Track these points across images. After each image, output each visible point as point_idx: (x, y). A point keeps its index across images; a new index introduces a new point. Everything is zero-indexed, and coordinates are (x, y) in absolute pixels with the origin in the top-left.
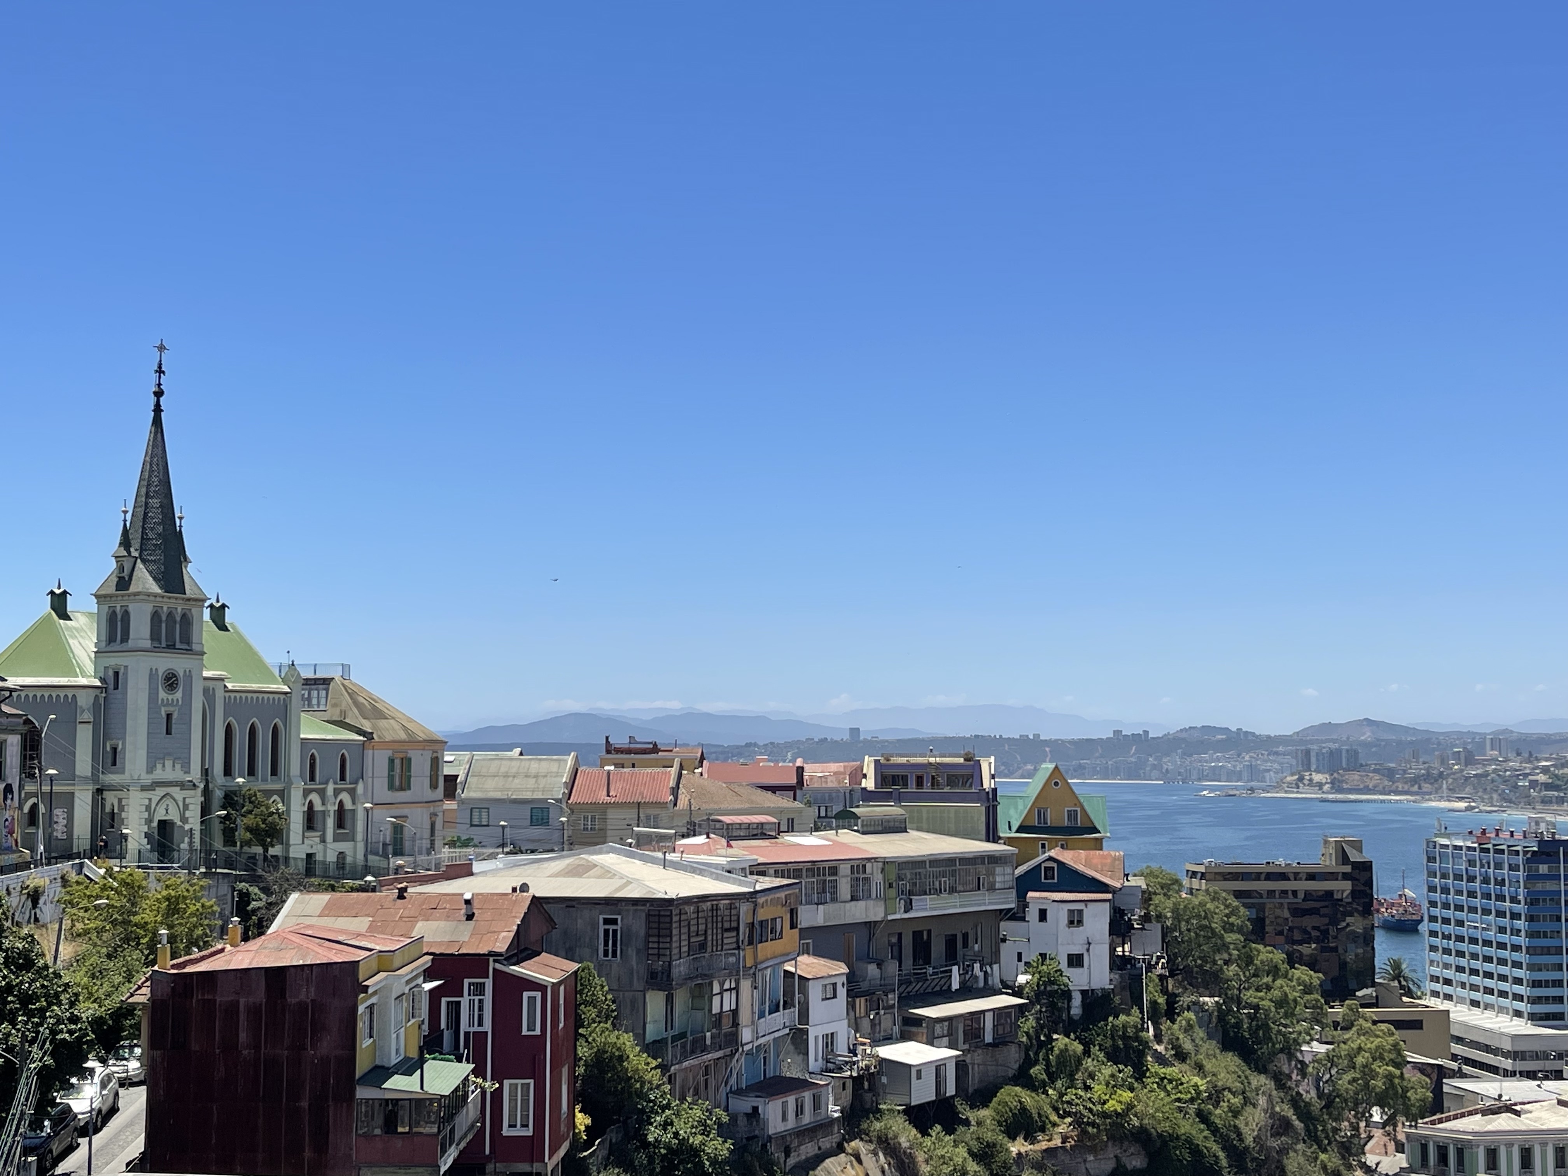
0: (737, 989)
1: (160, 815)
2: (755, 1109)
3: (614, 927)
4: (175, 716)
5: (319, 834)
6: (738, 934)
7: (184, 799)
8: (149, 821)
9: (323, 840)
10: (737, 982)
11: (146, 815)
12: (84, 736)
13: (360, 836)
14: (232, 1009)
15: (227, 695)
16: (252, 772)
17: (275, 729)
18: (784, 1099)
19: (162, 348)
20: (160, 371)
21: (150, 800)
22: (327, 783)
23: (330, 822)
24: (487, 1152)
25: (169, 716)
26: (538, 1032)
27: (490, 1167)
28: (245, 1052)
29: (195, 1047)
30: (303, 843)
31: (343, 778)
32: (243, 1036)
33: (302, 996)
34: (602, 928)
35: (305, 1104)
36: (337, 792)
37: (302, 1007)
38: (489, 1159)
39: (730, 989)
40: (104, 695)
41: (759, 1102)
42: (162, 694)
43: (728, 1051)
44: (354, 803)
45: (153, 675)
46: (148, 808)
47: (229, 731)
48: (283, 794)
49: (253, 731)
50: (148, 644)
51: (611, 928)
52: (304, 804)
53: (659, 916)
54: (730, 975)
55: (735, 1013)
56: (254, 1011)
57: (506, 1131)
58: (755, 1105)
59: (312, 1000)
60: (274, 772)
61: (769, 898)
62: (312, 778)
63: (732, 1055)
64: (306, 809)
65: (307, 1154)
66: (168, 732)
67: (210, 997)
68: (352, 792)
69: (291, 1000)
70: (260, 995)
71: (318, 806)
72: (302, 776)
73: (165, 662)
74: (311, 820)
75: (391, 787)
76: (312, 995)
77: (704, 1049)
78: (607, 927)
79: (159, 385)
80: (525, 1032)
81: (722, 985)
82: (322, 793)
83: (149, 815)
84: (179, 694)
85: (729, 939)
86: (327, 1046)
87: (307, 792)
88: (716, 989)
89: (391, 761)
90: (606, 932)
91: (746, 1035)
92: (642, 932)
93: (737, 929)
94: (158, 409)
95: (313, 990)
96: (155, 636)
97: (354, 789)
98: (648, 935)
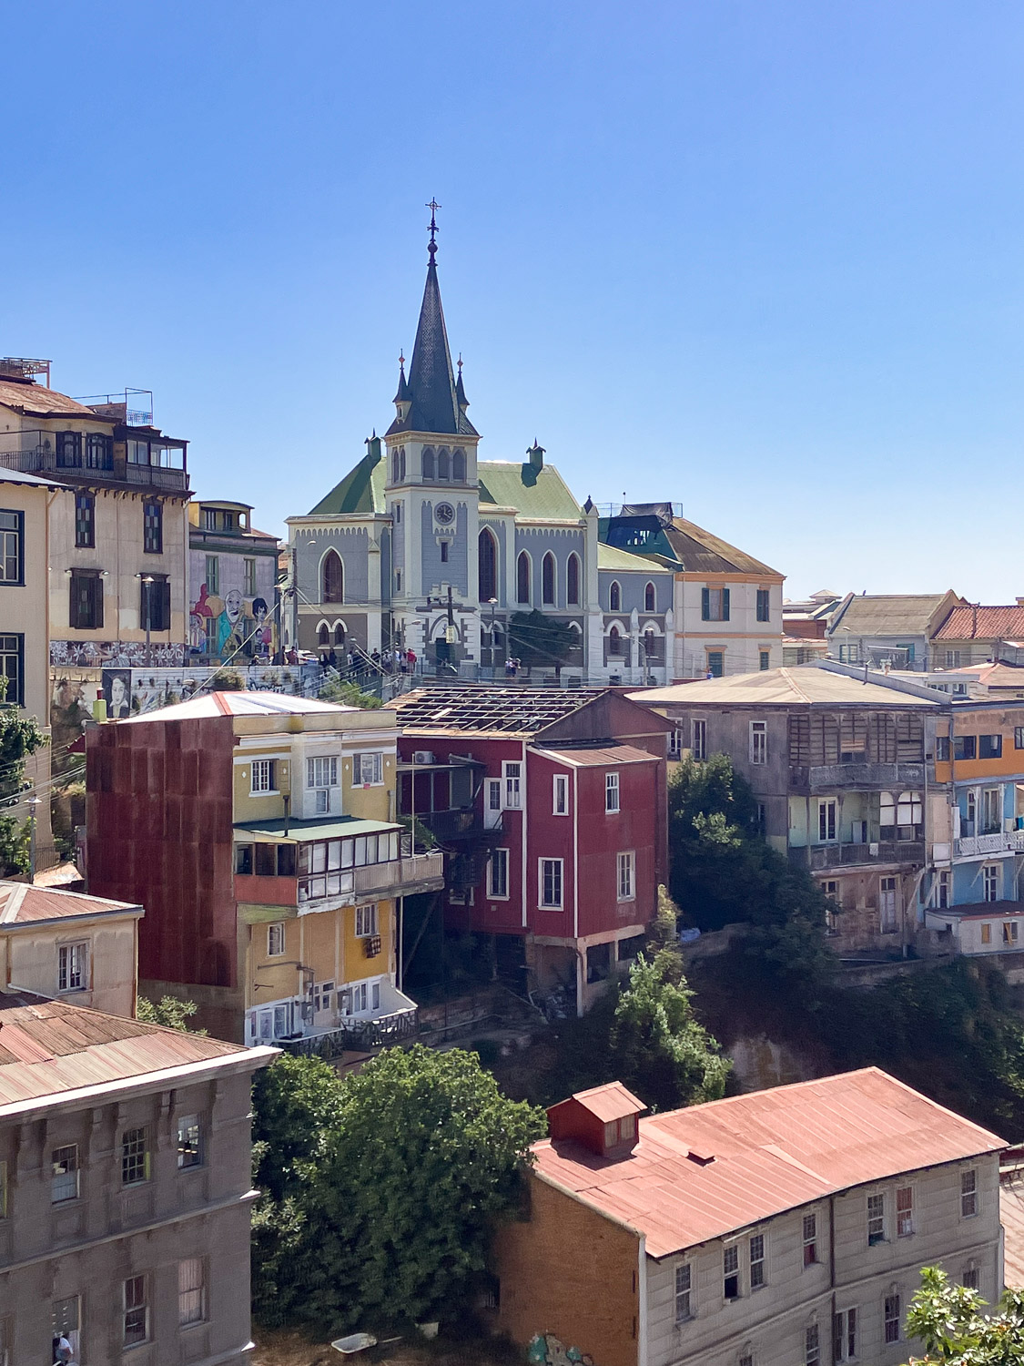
0: (922, 803)
1: (437, 634)
2: (949, 927)
3: (762, 732)
4: (451, 543)
5: (623, 658)
6: (923, 748)
7: (462, 620)
8: (426, 639)
9: (628, 664)
10: (922, 797)
11: (424, 633)
12: (374, 562)
13: (669, 662)
14: (142, 757)
15: (519, 528)
16: (549, 598)
17: (573, 560)
18: (986, 921)
19: (434, 205)
20: (433, 228)
21: (427, 620)
22: (631, 612)
23: (635, 648)
24: (524, 924)
25: (444, 545)
26: (566, 813)
27: (529, 939)
28: (152, 796)
29: (117, 790)
30: (605, 665)
31: (650, 606)
32: (151, 782)
33: (192, 747)
34: (752, 733)
35: (196, 844)
36: (642, 621)
37: (193, 756)
38: (527, 930)
39: (912, 803)
40: (391, 527)
41: (952, 920)
42: (435, 525)
43: (907, 863)
44: (662, 631)
45: (426, 507)
46: (425, 627)
47: (523, 562)
48: (581, 620)
49: (548, 561)
50: (420, 479)
51: (760, 733)
52: (605, 631)
53: (799, 721)
54: (908, 788)
55: (919, 828)
56: (158, 759)
57: (540, 907)
58: (948, 922)
59: (200, 751)
60: (573, 598)
61: (976, 714)
62: (615, 606)
63: (914, 869)
64: (608, 634)
65: (199, 889)
66: (444, 559)
67: (127, 746)
68: (661, 622)
69: (185, 750)
70: (161, 746)
71: (623, 634)
72: (600, 603)
73: (437, 497)
74: (615, 646)
75: (706, 616)
76: (200, 747)
77: (870, 859)
78: (756, 732)
79: (433, 240)
80: (555, 812)
81: (896, 797)
82: (627, 622)
83: (427, 632)
84: (453, 525)
85: (908, 752)
86: (211, 793)
87: (607, 620)
88: (886, 799)
89: (705, 592)
90: (756, 736)
91: (940, 852)
92: (785, 738)
93: (921, 742)
94: (432, 264)
95: (200, 744)
96: (427, 472)
97: (663, 619)
98: (790, 741)
